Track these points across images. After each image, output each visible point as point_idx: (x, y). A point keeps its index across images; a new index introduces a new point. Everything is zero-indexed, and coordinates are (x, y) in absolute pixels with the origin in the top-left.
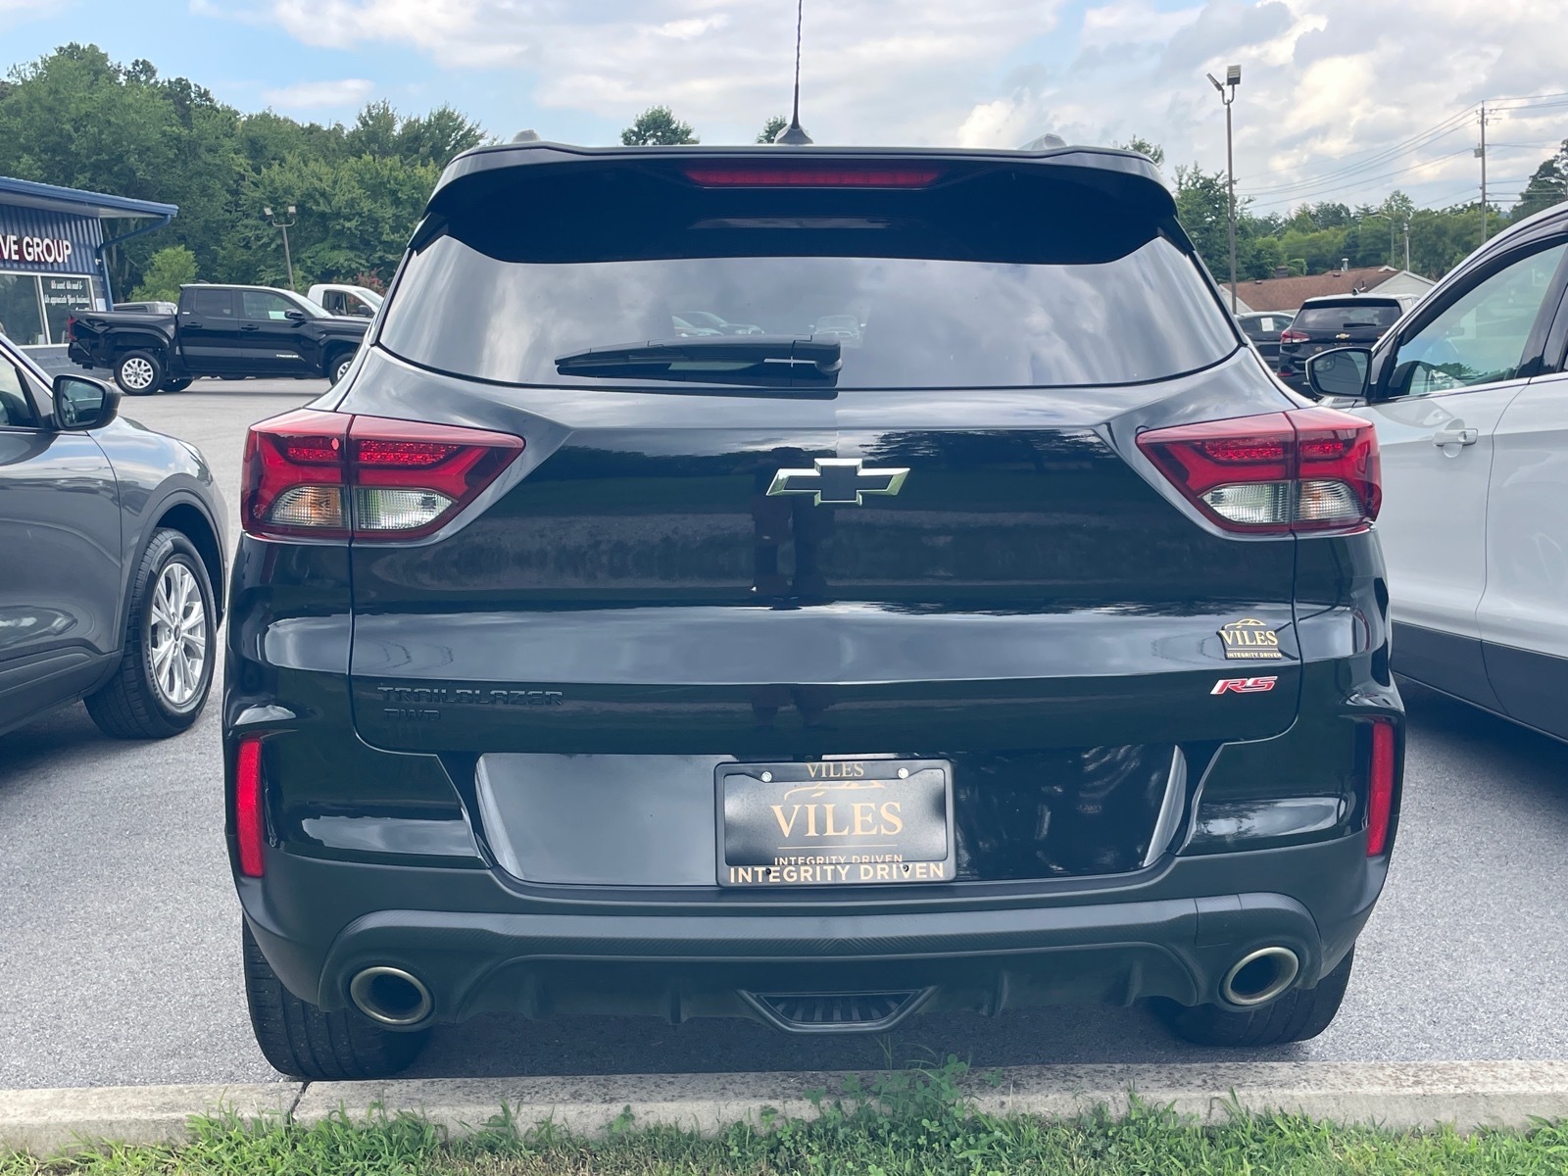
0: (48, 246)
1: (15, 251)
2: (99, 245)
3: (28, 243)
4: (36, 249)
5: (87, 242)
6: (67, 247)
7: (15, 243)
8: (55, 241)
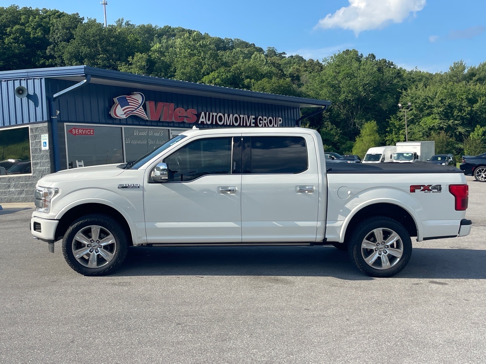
0: (270, 120)
1: (253, 122)
2: (298, 119)
3: (260, 120)
4: (264, 122)
5: (292, 118)
6: (280, 121)
7: (253, 119)
8: (274, 118)
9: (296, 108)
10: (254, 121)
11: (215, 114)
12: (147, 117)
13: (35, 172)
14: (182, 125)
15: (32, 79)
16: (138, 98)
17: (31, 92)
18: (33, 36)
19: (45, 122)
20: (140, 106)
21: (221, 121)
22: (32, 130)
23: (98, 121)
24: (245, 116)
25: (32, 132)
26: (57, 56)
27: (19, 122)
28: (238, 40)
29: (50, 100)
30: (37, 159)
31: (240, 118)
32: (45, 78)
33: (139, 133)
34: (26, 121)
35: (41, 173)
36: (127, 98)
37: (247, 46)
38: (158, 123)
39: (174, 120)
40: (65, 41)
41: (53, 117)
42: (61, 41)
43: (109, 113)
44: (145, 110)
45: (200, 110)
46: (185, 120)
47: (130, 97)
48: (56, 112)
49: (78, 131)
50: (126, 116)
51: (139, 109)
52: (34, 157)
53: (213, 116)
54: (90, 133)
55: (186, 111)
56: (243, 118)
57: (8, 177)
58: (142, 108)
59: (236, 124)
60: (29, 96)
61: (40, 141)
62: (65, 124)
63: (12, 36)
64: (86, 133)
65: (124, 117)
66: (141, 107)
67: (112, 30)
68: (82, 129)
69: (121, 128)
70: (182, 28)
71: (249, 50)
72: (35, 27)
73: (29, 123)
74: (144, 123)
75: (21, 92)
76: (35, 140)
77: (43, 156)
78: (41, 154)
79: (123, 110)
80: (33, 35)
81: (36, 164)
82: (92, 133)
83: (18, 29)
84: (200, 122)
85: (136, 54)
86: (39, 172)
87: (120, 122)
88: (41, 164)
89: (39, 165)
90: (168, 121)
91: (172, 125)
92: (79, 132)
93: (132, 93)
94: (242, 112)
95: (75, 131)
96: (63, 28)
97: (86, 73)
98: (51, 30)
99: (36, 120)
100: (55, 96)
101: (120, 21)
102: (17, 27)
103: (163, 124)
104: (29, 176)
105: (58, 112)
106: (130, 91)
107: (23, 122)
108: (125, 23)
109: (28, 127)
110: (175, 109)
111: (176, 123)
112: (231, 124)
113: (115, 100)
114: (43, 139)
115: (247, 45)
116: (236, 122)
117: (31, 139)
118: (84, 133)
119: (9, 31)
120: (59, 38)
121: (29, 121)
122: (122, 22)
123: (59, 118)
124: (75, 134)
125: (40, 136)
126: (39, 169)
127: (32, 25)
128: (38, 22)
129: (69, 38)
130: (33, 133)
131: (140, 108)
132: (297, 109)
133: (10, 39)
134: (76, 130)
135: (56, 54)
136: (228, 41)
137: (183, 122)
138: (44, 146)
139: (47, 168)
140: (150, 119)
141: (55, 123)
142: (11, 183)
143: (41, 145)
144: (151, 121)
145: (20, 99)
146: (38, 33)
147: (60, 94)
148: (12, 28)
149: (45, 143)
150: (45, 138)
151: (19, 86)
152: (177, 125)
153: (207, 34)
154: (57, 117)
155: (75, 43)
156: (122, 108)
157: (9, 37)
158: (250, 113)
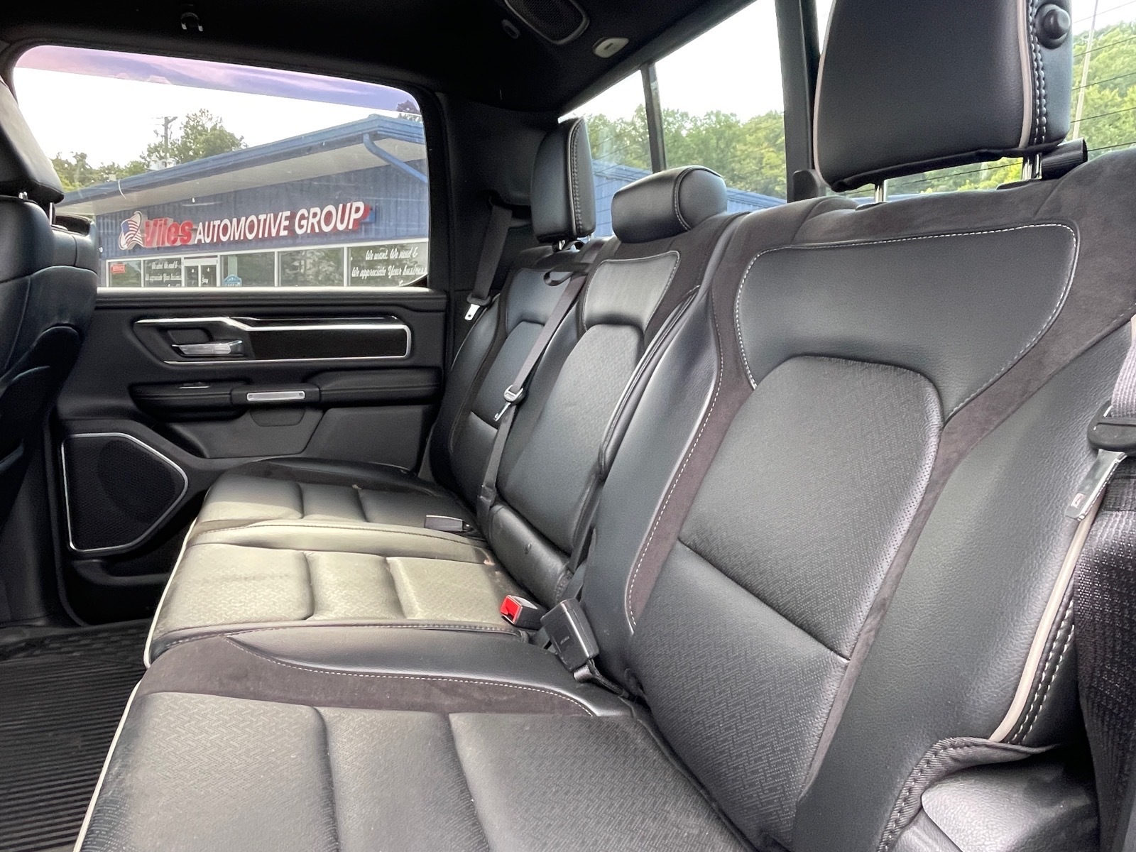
0: (329, 214)
1: (284, 226)
6: (358, 210)
7: (286, 218)
8: (341, 206)
10: (287, 223)
11: (217, 223)
12: (143, 244)
16: (137, 219)
21: (225, 234)
24: (269, 215)
31: (259, 221)
36: (129, 222)
39: (166, 243)
46: (178, 241)
47: (131, 220)
50: (127, 247)
51: (137, 234)
53: (214, 226)
55: (180, 225)
56: (265, 220)
59: (251, 237)
66: (139, 231)
69: (141, 261)
79: (126, 239)
84: (196, 242)
110: (169, 227)
112: (242, 238)
116: (251, 231)
137: (178, 245)
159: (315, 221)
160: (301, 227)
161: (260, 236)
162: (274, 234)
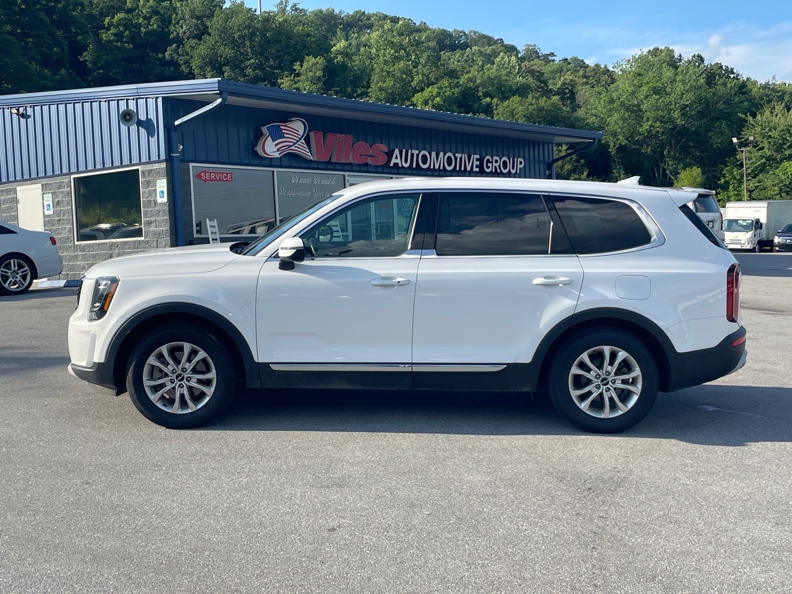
0: (505, 162)
1: (476, 165)
2: (551, 160)
3: (488, 161)
4: (494, 164)
5: (542, 159)
6: (521, 163)
7: (477, 160)
8: (511, 159)
9: (548, 143)
10: (478, 162)
11: (415, 152)
12: (310, 155)
13: (147, 235)
14: (365, 169)
15: (143, 98)
16: (298, 127)
17: (142, 117)
18: (145, 30)
19: (162, 161)
20: (300, 139)
21: (425, 162)
22: (143, 173)
23: (239, 162)
24: (463, 155)
25: (144, 176)
26: (181, 62)
27: (126, 161)
28: (475, 32)
29: (168, 127)
30: (150, 216)
31: (456, 158)
32: (163, 98)
33: (299, 180)
34: (135, 160)
35: (157, 236)
36: (281, 127)
37: (491, 43)
38: (328, 165)
39: (351, 160)
40: (194, 38)
41: (174, 155)
42: (188, 39)
43: (255, 150)
44: (308, 144)
45: (392, 146)
46: (369, 161)
47: (285, 126)
48: (178, 148)
49: (210, 175)
50: (280, 154)
51: (299, 143)
52: (146, 212)
53: (412, 155)
54: (227, 179)
55: (371, 147)
56: (461, 158)
57: (110, 243)
58: (304, 142)
59: (449, 168)
60: (140, 123)
61: (155, 190)
62: (191, 165)
63: (113, 30)
64: (221, 179)
65: (277, 155)
66: (302, 140)
67: (268, 19)
68: (216, 173)
69: (273, 171)
70: (383, 14)
71: (494, 49)
72: (148, 15)
73: (140, 163)
74: (307, 166)
75: (128, 117)
76: (148, 188)
77: (160, 212)
78: (157, 208)
79: (276, 145)
80: (145, 28)
81: (149, 223)
82: (230, 178)
83: (121, 19)
84: (392, 165)
85: (307, 58)
86: (154, 235)
87: (270, 162)
88: (157, 223)
89: (154, 225)
90: (342, 161)
91: (349, 168)
92: (210, 177)
93: (289, 120)
94: (460, 149)
95: (205, 175)
96: (192, 17)
97: (221, 89)
98: (173, 19)
99: (150, 159)
100: (177, 123)
101: (283, 4)
102: (121, 15)
103: (335, 167)
104: (139, 241)
105: (181, 147)
106: (286, 117)
107: (131, 162)
108: (291, 7)
109: (138, 169)
110: (353, 145)
111: (356, 165)
112: (441, 168)
113: (264, 129)
114: (159, 187)
115: (489, 41)
116: (449, 165)
117: (142, 187)
118: (218, 179)
119: (108, 23)
120: (185, 33)
121: (140, 161)
122: (286, 6)
123: (182, 157)
124: (205, 180)
125: (155, 181)
126: (153, 230)
127: (143, 13)
128: (152, 6)
129: (201, 33)
130: (145, 178)
131: (301, 142)
132: (550, 145)
133: (110, 35)
134: (207, 174)
135: (181, 60)
136: (458, 35)
137: (367, 164)
138: (160, 197)
139: (165, 228)
140: (316, 159)
141: (176, 163)
142: (114, 250)
143: (156, 195)
144: (318, 162)
145: (127, 127)
146: (153, 25)
147: (183, 121)
148: (113, 18)
149: (163, 192)
150: (162, 185)
151: (126, 109)
152: (357, 169)
153: (425, 23)
154: (179, 155)
155: (210, 40)
156: (273, 142)
157: (108, 32)
158: (472, 150)
159: (497, 165)
160: (488, 167)
161: (458, 169)
162: (469, 169)
